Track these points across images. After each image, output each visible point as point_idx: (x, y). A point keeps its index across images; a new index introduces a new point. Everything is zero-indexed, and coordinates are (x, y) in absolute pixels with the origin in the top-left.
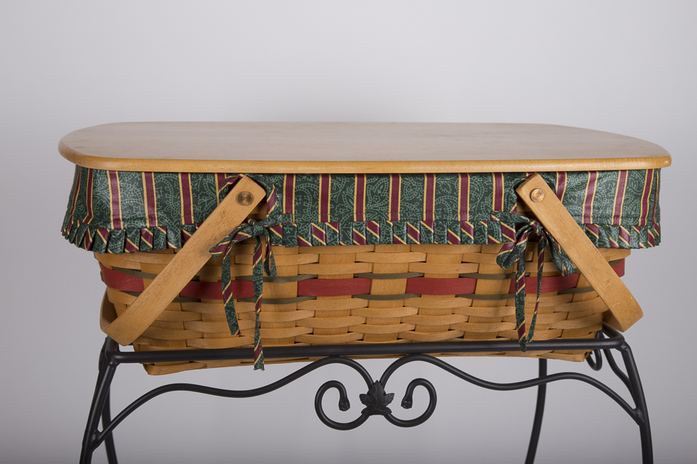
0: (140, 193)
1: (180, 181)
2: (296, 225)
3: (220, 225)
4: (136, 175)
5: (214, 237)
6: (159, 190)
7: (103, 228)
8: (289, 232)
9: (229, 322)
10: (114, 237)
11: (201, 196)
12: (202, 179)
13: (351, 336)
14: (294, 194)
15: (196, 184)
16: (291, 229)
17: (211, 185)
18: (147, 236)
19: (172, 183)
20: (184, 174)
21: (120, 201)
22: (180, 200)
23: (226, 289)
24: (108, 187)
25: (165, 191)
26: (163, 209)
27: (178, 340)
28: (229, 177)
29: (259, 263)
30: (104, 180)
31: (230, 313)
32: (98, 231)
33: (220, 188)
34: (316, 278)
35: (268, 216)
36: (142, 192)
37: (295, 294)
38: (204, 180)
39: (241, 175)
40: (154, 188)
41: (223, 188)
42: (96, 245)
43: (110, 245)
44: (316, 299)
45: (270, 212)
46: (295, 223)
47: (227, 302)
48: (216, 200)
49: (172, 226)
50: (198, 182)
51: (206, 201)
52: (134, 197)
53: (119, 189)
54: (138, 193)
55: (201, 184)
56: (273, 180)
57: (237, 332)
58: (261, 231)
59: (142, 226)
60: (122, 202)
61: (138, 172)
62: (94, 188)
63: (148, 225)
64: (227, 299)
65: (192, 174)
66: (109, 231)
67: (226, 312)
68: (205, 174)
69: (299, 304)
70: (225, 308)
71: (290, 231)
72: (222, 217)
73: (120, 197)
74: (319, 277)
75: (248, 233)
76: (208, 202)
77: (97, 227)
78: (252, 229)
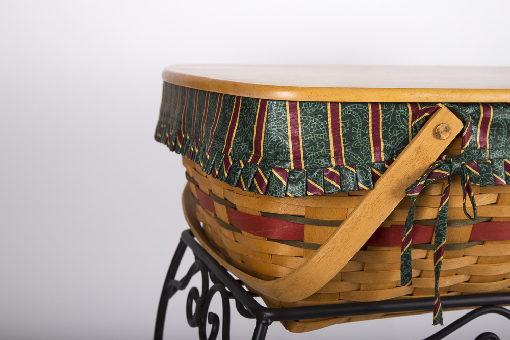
0: (324, 127)
1: (370, 113)
2: (490, 162)
3: (414, 162)
4: (320, 106)
5: (407, 177)
6: (345, 124)
7: (281, 168)
8: (484, 169)
9: (402, 271)
10: (292, 178)
11: (392, 130)
12: (395, 110)
13: (506, 283)
14: (489, 126)
15: (388, 116)
16: (486, 166)
17: (404, 117)
18: (332, 176)
19: (361, 115)
20: (375, 105)
21: (301, 136)
22: (368, 134)
23: (406, 235)
24: (285, 121)
25: (352, 125)
26: (350, 144)
27: (331, 294)
28: (424, 108)
29: (445, 205)
30: (281, 113)
31: (406, 262)
32: (274, 171)
33: (413, 120)
34: (489, 221)
35: (462, 151)
36: (327, 126)
37: (467, 239)
38: (397, 111)
39: (440, 105)
40: (340, 121)
41: (417, 120)
42: (272, 188)
43: (290, 188)
44: (483, 244)
45: (465, 147)
46: (489, 159)
47: (405, 250)
48: (408, 134)
49: (362, 164)
50: (390, 114)
51: (397, 135)
52: (317, 132)
53: (300, 123)
54: (322, 127)
55: (393, 116)
56: (470, 111)
57: (409, 283)
58: (459, 168)
59: (327, 165)
60: (303, 138)
61: (323, 103)
62: (268, 122)
63: (334, 164)
64: (406, 245)
65: (382, 104)
66: (288, 171)
67: (402, 260)
68: (397, 104)
69: (467, 250)
70: (402, 256)
71: (485, 167)
72: (417, 154)
73: (300, 132)
74: (494, 220)
75: (446, 170)
76: (399, 136)
77: (272, 167)
78: (451, 167)
